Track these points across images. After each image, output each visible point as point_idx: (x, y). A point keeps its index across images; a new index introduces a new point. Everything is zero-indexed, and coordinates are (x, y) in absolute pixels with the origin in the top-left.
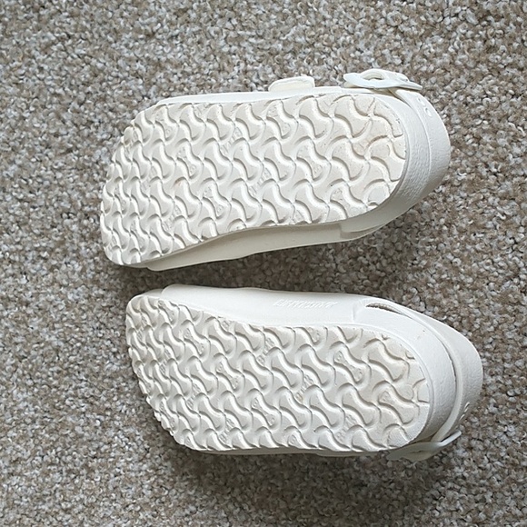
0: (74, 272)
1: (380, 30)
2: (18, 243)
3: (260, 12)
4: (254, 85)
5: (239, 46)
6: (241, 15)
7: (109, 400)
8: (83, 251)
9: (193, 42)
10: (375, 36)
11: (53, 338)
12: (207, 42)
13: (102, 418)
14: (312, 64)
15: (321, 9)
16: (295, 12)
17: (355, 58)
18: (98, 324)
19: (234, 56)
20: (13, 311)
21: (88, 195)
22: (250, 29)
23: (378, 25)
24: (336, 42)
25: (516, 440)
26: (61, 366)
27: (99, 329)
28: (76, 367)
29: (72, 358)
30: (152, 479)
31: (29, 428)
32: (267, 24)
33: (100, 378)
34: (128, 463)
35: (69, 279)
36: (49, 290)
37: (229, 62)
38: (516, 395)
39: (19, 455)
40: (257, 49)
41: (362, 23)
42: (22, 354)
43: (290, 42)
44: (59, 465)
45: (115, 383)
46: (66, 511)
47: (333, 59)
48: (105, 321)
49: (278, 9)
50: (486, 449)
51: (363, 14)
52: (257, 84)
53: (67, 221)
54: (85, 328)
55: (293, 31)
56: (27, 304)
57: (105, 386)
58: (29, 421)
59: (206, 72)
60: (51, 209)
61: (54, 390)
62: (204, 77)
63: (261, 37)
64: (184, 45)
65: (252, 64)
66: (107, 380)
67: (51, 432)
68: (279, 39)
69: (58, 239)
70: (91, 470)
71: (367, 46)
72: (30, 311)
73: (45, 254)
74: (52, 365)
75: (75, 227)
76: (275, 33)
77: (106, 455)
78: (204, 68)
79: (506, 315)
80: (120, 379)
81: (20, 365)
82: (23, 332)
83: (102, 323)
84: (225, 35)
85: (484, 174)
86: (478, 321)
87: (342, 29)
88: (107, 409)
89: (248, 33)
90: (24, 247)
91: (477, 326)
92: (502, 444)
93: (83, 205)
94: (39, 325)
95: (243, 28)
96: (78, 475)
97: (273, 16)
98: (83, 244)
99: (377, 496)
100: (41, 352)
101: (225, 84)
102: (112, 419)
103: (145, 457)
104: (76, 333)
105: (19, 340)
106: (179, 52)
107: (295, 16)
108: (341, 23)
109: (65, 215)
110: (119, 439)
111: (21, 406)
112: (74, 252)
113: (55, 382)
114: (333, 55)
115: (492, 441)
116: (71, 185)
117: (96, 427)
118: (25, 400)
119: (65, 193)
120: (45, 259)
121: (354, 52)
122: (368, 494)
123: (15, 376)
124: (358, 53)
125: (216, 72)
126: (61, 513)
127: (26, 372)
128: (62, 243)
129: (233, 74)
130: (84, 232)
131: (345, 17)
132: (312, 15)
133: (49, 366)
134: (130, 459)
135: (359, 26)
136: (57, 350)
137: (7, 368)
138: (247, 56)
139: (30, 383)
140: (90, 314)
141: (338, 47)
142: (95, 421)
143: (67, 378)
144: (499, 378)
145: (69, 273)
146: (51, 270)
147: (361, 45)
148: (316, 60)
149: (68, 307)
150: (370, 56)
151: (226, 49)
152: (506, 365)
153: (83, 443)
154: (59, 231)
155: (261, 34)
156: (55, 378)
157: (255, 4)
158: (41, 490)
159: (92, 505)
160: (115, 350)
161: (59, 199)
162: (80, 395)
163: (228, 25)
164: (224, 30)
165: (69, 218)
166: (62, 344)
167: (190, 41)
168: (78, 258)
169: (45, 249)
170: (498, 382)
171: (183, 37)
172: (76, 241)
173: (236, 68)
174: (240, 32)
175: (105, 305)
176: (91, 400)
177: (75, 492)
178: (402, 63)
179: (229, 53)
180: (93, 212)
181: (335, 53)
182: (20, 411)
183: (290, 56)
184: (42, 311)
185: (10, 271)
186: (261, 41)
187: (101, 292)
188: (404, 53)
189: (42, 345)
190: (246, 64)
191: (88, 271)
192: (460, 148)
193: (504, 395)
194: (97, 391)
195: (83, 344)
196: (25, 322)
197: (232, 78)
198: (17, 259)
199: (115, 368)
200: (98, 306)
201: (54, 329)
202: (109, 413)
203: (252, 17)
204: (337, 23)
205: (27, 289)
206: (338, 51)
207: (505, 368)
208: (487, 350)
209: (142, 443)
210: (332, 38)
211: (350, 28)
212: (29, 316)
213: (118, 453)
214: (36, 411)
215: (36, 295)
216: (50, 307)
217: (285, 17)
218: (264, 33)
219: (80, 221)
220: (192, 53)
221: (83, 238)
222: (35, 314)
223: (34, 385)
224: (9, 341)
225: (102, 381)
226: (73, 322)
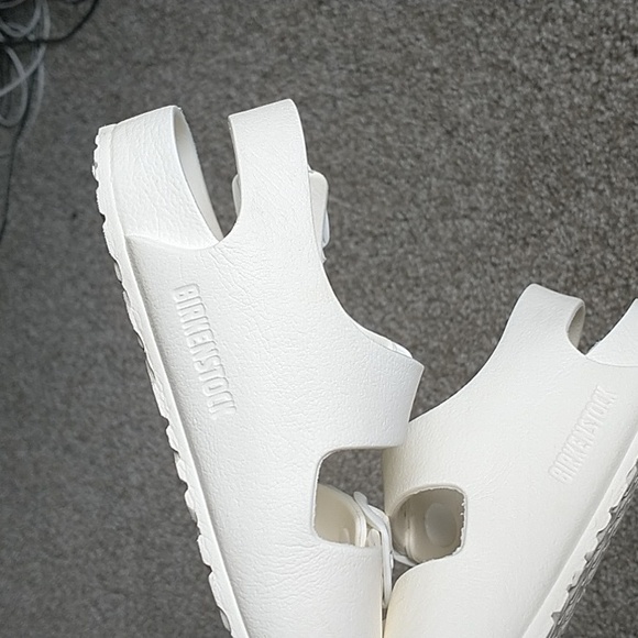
0: (589, 80)
2: (557, 36)
8: (605, 67)
11: (547, 127)
13: (554, 208)
18: (586, 133)
20: (526, 89)
21: (632, 21)
26: (543, 152)
27: (586, 137)
28: (554, 159)
29: (554, 151)
30: (570, 275)
31: (495, 188)
33: (567, 177)
34: (557, 253)
35: (583, 85)
36: (562, 86)
39: (478, 205)
42: (517, 128)
44: (504, 227)
45: (577, 187)
46: (494, 265)
48: (593, 133)
53: (604, 36)
54: (575, 131)
56: (540, 89)
57: (568, 185)
58: (498, 183)
60: (596, 19)
61: (528, 168)
66: (572, 182)
67: (511, 200)
69: (590, 47)
70: (527, 244)
72: (539, 97)
73: (573, 55)
74: (536, 148)
75: (608, 44)
77: (544, 238)
80: (583, 185)
81: (513, 136)
82: (526, 111)
83: (590, 134)
88: (563, 205)
90: (560, 41)
93: (623, 29)
94: (541, 111)
96: (515, 242)
98: (607, 61)
100: (533, 133)
102: (562, 213)
103: (572, 255)
104: (566, 132)
105: (520, 115)
109: (605, 30)
110: (559, 231)
111: (498, 168)
112: (597, 64)
113: (532, 163)
116: (622, 7)
117: (546, 214)
118: (503, 165)
119: (614, 12)
120: (572, 59)
123: (504, 143)
126: (489, 264)
127: (513, 144)
128: (591, 52)
130: (614, 52)
133: (533, 147)
134: (560, 250)
136: (546, 138)
137: (501, 134)
139: (512, 153)
140: (585, 122)
142: (548, 207)
143: (542, 164)
145: (585, 80)
146: (573, 70)
149: (571, 107)
153: (531, 220)
154: (594, 41)
156: (533, 160)
158: (482, 239)
159: (515, 270)
160: (589, 160)
161: (607, 14)
162: (546, 181)
165: (607, 33)
166: (551, 136)
168: (599, 71)
169: (575, 50)
172: (603, 55)
175: (600, 120)
176: (553, 190)
177: (507, 254)
180: (629, 38)
182: (495, 172)
184: (549, 101)
185: (539, 56)
189: (536, 128)
191: (601, 85)
194: (560, 187)
195: (568, 143)
196: (531, 103)
198: (549, 48)
199: (583, 175)
200: (594, 118)
201: (551, 120)
202: (561, 208)
205: (545, 77)
209: (576, 243)
212: (537, 100)
213: (553, 242)
214: (507, 178)
215: (550, 86)
216: (556, 100)
219: (615, 40)
221: (610, 55)
222: (543, 101)
223: (515, 157)
224: (512, 113)
225: (568, 180)
226: (568, 121)
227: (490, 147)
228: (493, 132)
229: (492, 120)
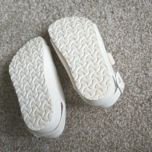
0: (43, 17)
1: (136, 75)
3: (129, 40)
4: (110, 46)
5: (119, 38)
6: (126, 35)
7: (14, 41)
8: (49, 18)
9: (115, 25)
10: (134, 74)
11: (24, 19)
12: (116, 29)
13: (9, 41)
14: (121, 60)
15: (136, 57)
16: (133, 50)
17: (126, 71)
18: (32, 30)
19: (115, 38)
20: (27, 5)
21: (64, 13)
22: (124, 39)
23: (137, 73)
24: (129, 64)
25: (46, 150)
26: (18, 24)
27: (31, 30)
28: (19, 29)
29: (21, 26)
32: (127, 44)
33: (19, 36)
35: (41, 17)
36: (36, 13)
37: (113, 37)
38: (57, 145)
40: (120, 43)
41: (136, 69)
42: (17, 12)
43: (124, 52)
45: (19, 41)
47: (124, 65)
48: (34, 31)
49: (132, 45)
50: (41, 143)
51: (139, 68)
52: (110, 47)
53: (55, 10)
54: (30, 26)
55: (128, 51)
56: (30, 8)
57: (17, 38)
59: (109, 32)
60: (57, 4)
61: (11, 25)
62: (107, 32)
63: (123, 43)
64: (113, 23)
65: (115, 44)
66: (19, 38)
68: (124, 48)
69: (50, 9)
71: (131, 73)
72: (28, 10)
73: (45, 8)
74: (17, 22)
75: (55, 13)
76: (125, 47)
78: (109, 31)
79: (75, 135)
80: (21, 42)
81: (14, 13)
82: (22, 10)
83: (33, 31)
84: (120, 33)
85: (109, 116)
86: (71, 129)
87: (132, 64)
88: (12, 42)
89: (123, 39)
90: (45, 1)
91: (70, 129)
92: (43, 147)
93: (61, 13)
94: (26, 14)
95: (124, 37)
97: (129, 44)
98: (51, 17)
99: (18, 121)
100: (19, 17)
101: (107, 39)
102: (10, 44)
103: (4, 56)
104: (28, 25)
105: (20, 10)
106: (111, 22)
107: (132, 50)
108: (134, 63)
109: (57, 9)
110: (6, 48)
111: (4, 18)
112: (48, 15)
113: (13, 25)
114: (125, 64)
115: (43, 144)
116: (65, 7)
117: (6, 40)
119: (62, 6)
120: (43, 8)
121: (128, 70)
122: (18, 118)
123: (10, 13)
124: (128, 71)
125: (109, 35)
127: (12, 15)
128: (49, 11)
129: (111, 40)
130: (54, 16)
131: (136, 64)
132: (133, 55)
133: (17, 21)
134: (2, 52)
135: (135, 68)
136: (21, 22)
137: (11, 10)
138: (117, 41)
139: (10, 18)
140: (34, 27)
141: (128, 65)
142: (8, 39)
143: (15, 27)
144: (59, 140)
145: (42, 16)
146: (41, 11)
147: (130, 71)
148: (122, 60)
149: (34, 20)
150: (128, 75)
151: (116, 35)
152: (63, 140)
153: (1, 39)
154: (52, 9)
155: (124, 43)
156: (14, 24)
157: (131, 38)
160: (27, 37)
161: (60, 5)
162: (13, 32)
163: (123, 33)
164: (121, 32)
165: (57, 10)
166: (23, 22)
167: (115, 24)
168: (47, 17)
169: (46, 7)
170: (58, 140)
171: (115, 22)
172: (51, 14)
173: (112, 40)
174: (122, 37)
175: (38, 29)
176: (12, 36)
178: (130, 84)
179: (116, 36)
180: (60, 16)
181: (126, 65)
183: (121, 53)
184: (30, 13)
186: (122, 44)
187: (41, 27)
188: (132, 83)
189: (21, 17)
190: (114, 42)
191: (45, 21)
192: (113, 107)
193: (56, 142)
194: (15, 37)
195: (26, 28)
197: (109, 40)
199: (23, 39)
200: (37, 28)
201: (27, 18)
202: (11, 42)
203: (127, 39)
204: (134, 62)
205: (34, 6)
206: (127, 65)
207: (62, 140)
208: (65, 134)
209: (7, 55)
210: (129, 63)
211: (133, 66)
212: (27, 10)
213: (2, 49)
214: (4, 22)
215: (33, 10)
216: (32, 15)
217: (130, 47)
218: (124, 44)
219: (57, 13)
220: (112, 26)
221: (53, 16)
222: (28, 12)
223: (10, 19)
224: (19, 7)
225: (18, 37)
226: (30, 23)
227: (6, 10)
228: (10, 8)
229: (12, 4)
